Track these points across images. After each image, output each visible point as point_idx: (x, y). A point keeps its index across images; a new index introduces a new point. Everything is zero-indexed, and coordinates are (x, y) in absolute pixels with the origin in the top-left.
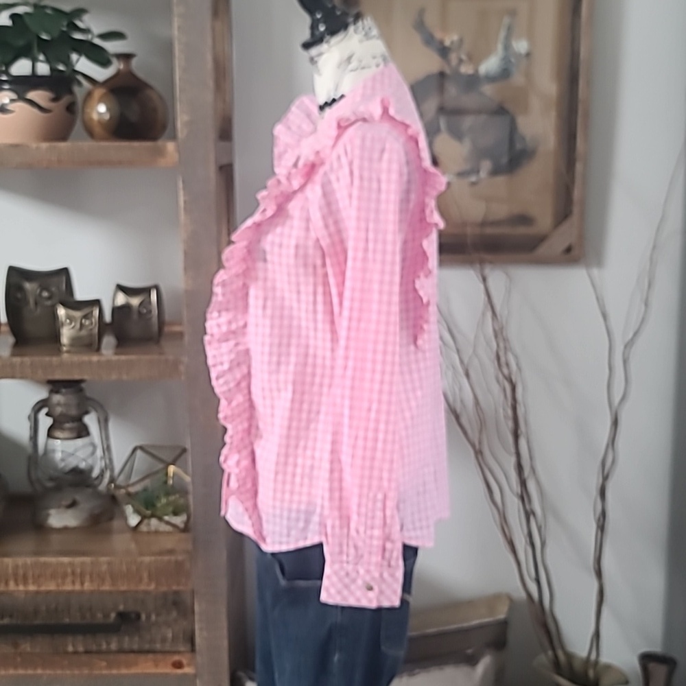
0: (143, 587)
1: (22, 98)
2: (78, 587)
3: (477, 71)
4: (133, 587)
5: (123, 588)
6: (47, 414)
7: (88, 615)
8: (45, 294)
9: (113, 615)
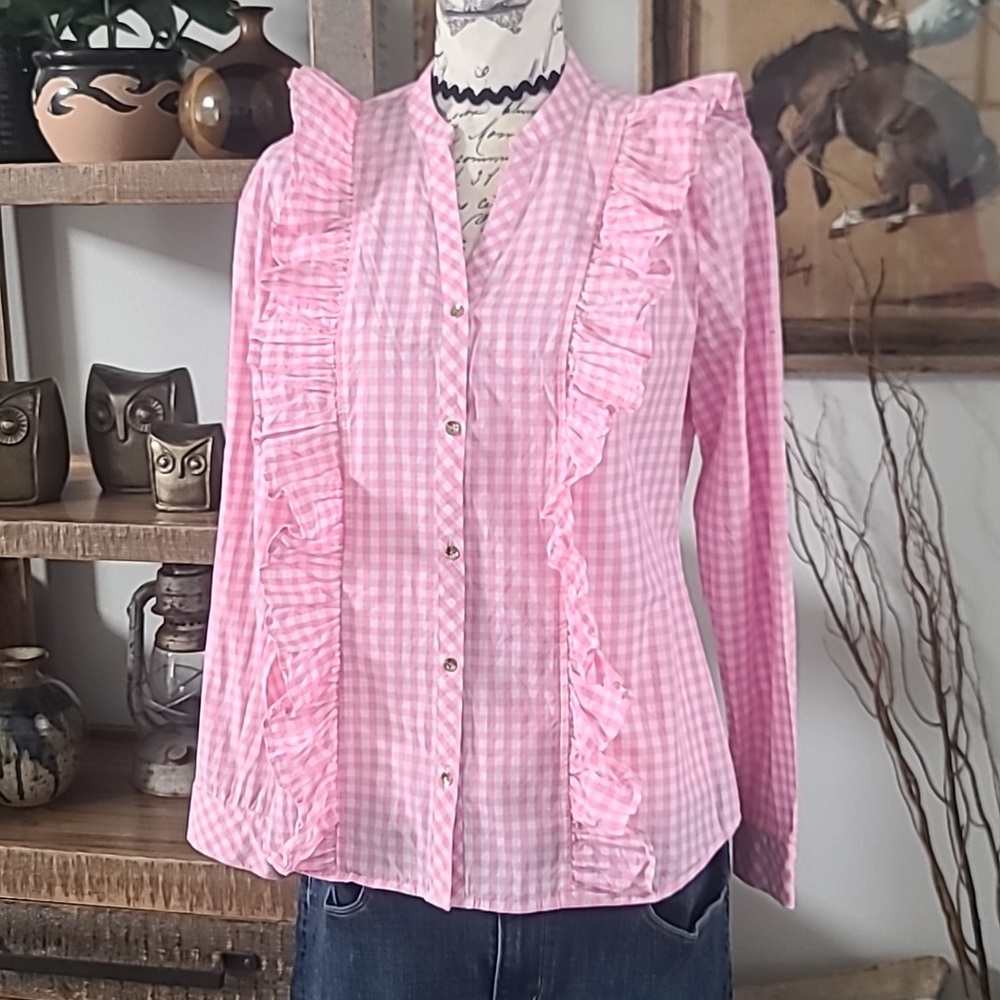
0: (261, 916)
1: (84, 89)
2: (160, 906)
3: (904, 22)
4: (246, 915)
5: (232, 914)
6: (155, 610)
7: (177, 952)
8: (141, 413)
9: (215, 957)
